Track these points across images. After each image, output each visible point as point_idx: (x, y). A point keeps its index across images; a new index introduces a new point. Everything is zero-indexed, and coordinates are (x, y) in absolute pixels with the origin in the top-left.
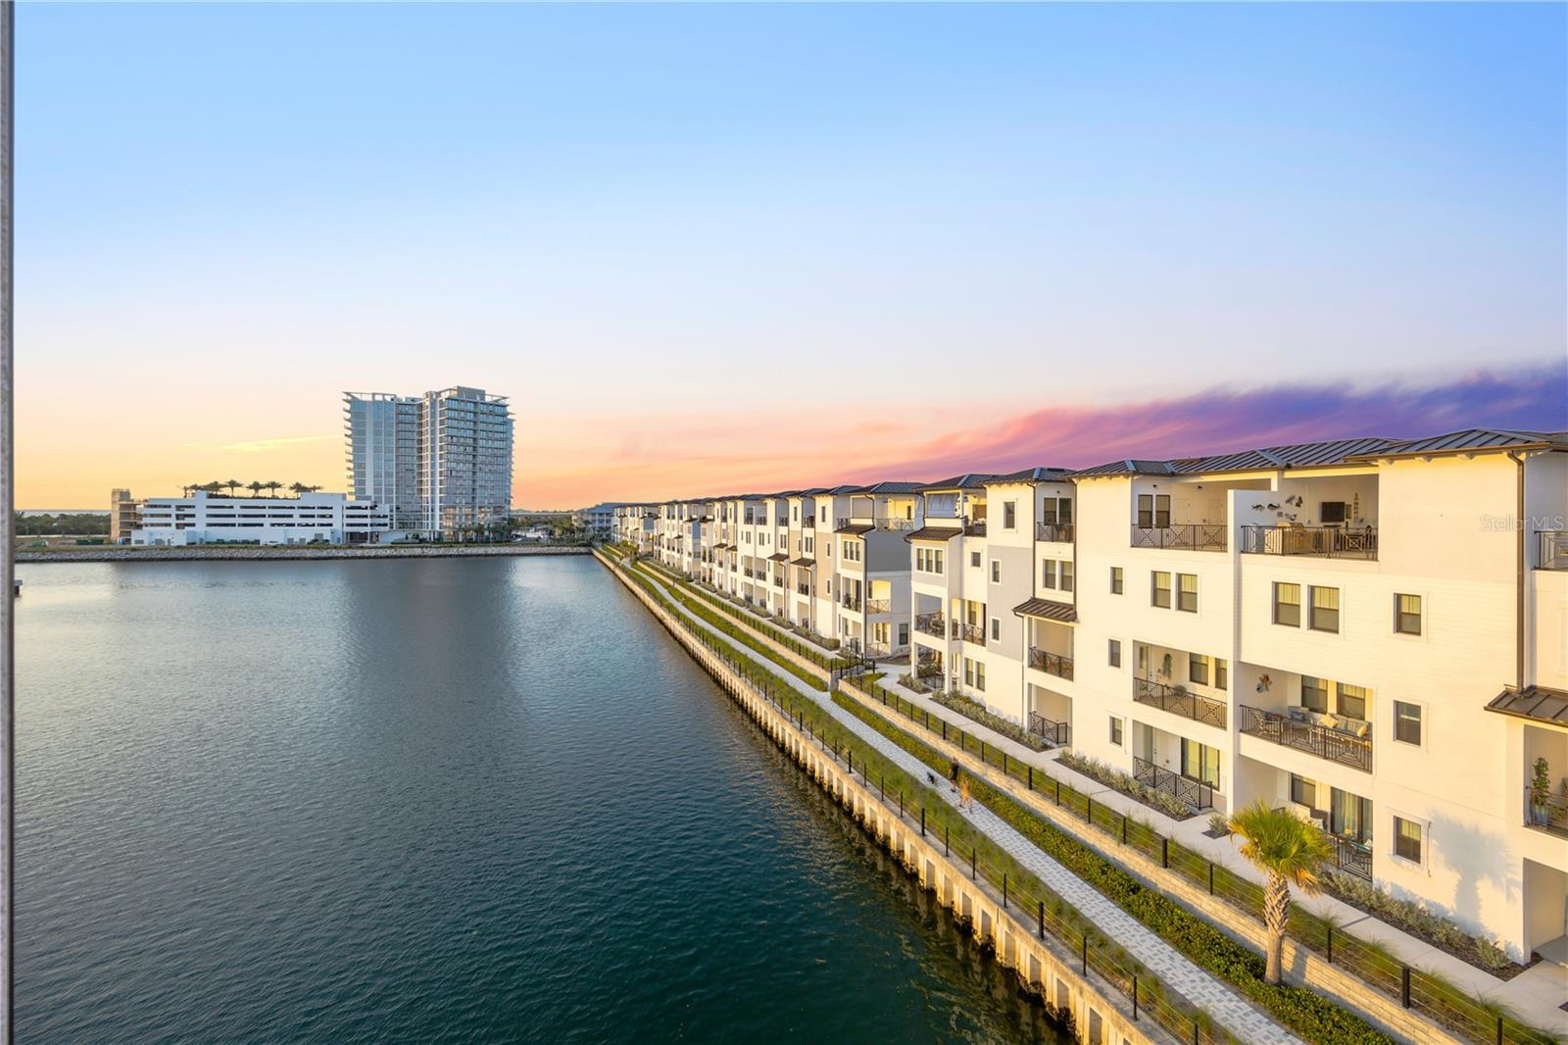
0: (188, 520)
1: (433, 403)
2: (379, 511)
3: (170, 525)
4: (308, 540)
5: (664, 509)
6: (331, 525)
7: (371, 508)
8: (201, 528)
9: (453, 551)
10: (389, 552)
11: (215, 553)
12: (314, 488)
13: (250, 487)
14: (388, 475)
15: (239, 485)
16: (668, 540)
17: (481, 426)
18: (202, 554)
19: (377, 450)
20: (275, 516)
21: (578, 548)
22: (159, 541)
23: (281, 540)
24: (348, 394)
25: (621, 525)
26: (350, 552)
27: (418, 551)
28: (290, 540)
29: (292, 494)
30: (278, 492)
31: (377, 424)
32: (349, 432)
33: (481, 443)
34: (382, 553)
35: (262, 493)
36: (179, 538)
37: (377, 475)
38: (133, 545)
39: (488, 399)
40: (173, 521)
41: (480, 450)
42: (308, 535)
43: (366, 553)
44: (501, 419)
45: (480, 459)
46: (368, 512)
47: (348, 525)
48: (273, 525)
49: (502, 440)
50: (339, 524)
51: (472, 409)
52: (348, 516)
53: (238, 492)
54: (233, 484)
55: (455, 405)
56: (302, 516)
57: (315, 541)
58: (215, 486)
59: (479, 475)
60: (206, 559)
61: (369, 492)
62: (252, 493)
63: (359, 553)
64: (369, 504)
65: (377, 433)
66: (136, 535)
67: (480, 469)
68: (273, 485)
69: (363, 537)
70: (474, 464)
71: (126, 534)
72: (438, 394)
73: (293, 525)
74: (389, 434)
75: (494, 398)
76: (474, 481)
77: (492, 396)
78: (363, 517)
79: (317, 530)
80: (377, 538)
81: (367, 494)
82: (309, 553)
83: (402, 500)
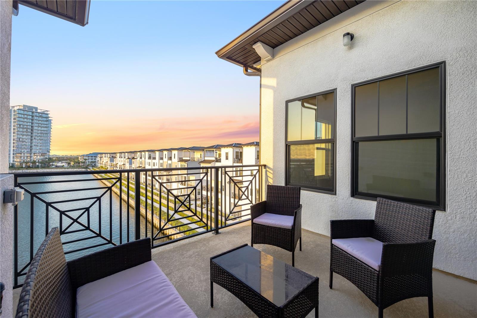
5: (118, 155)
16: (120, 165)
17: (35, 121)
25: (101, 160)
33: (35, 128)
39: (39, 111)
41: (35, 131)
44: (45, 119)
45: (34, 134)
49: (46, 127)
51: (31, 114)
55: (22, 112)
59: (34, 141)
67: (35, 138)
70: (31, 137)
75: (42, 111)
76: (31, 143)
77: (41, 110)
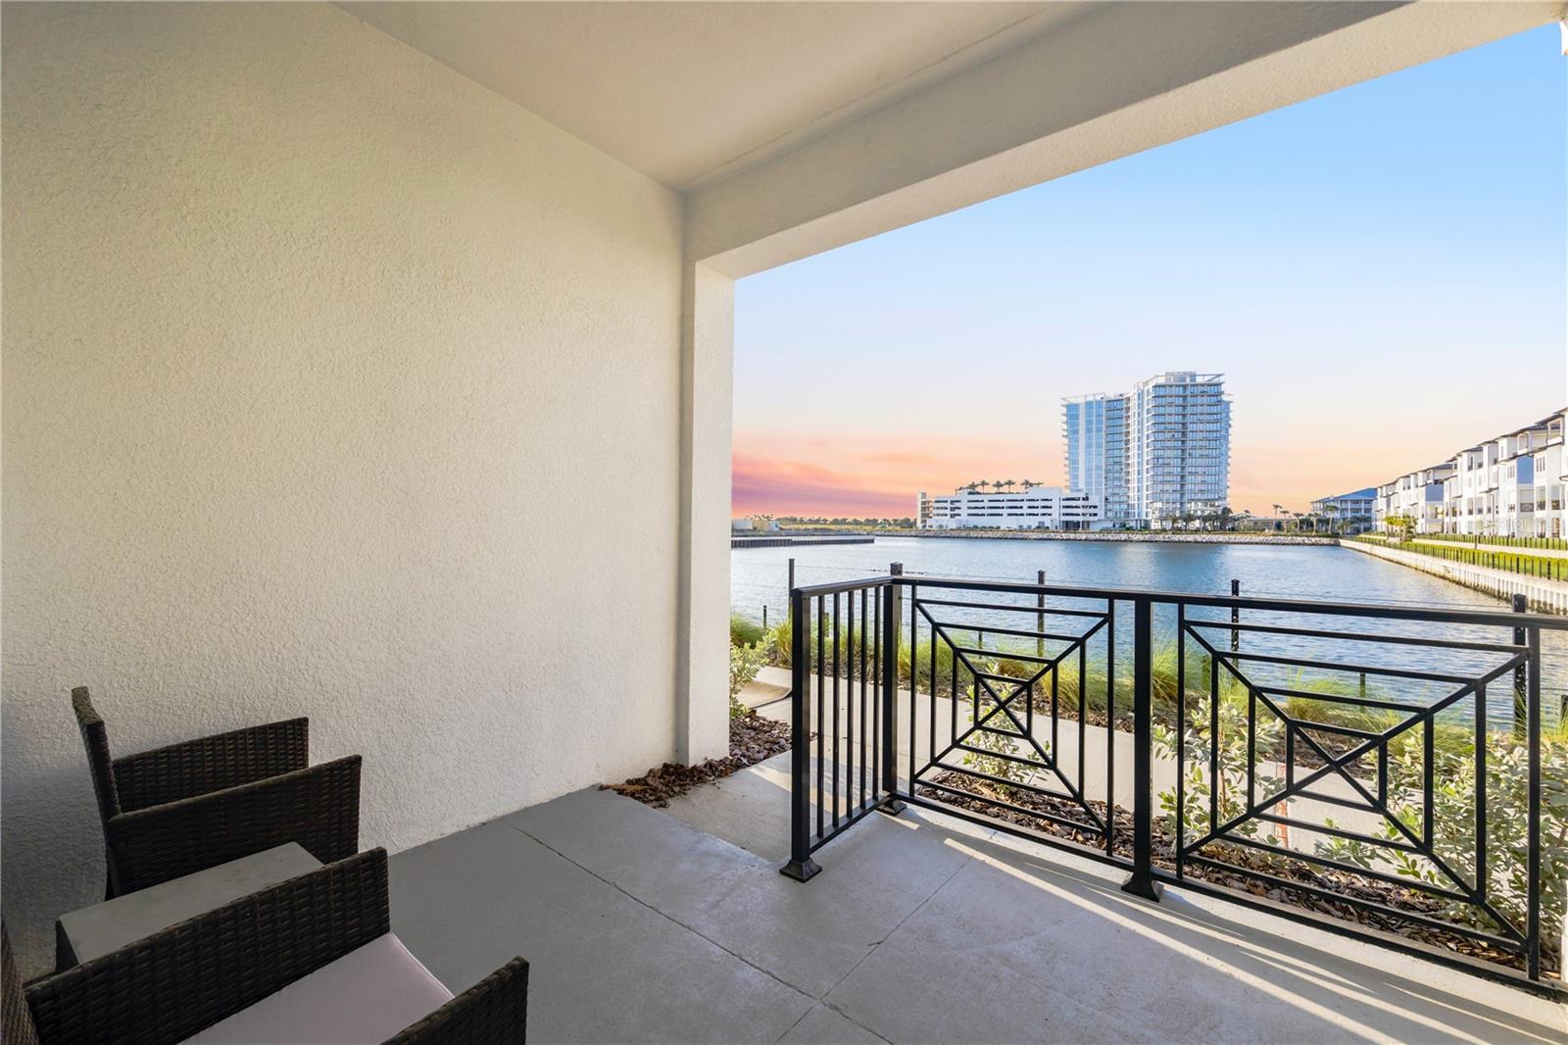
0: (957, 511)
1: (1140, 396)
2: (1089, 503)
3: (946, 515)
4: (1033, 527)
5: (1463, 461)
6: (1050, 515)
7: (1084, 499)
8: (965, 519)
9: (1160, 537)
10: (1097, 536)
11: (973, 534)
12: (1039, 484)
13: (995, 486)
14: (1098, 468)
15: (987, 484)
16: (1470, 500)
17: (1189, 410)
18: (964, 534)
19: (1089, 446)
20: (1010, 507)
21: (1318, 539)
22: (941, 526)
23: (1015, 526)
24: (1064, 399)
25: (1388, 506)
26: (1065, 536)
27: (1123, 537)
28: (1021, 527)
29: (1022, 489)
30: (1013, 489)
31: (1089, 422)
32: (1066, 433)
33: (1190, 427)
34: (1092, 537)
35: (1002, 490)
36: (952, 524)
37: (1088, 470)
38: (927, 528)
39: (1199, 380)
40: (948, 512)
41: (1190, 435)
42: (1034, 522)
43: (1078, 536)
44: (1214, 400)
45: (1189, 444)
46: (1080, 503)
47: (1064, 514)
48: (1010, 515)
49: (1216, 422)
50: (1056, 516)
51: (1181, 393)
52: (1064, 507)
53: (987, 489)
54: (984, 484)
55: (1162, 392)
56: (1030, 507)
57: (1039, 527)
58: (973, 486)
59: (1189, 461)
60: (966, 538)
61: (1082, 486)
62: (995, 490)
63: (1072, 536)
64: (1083, 495)
65: (1089, 431)
66: (929, 522)
67: (1190, 454)
68: (1010, 483)
69: (1076, 525)
70: (1183, 451)
71: (924, 521)
72: (1146, 384)
73: (1022, 515)
74: (1099, 430)
75: (1207, 378)
76: (1183, 468)
77: (1203, 375)
78: (1077, 507)
79: (1041, 518)
80: (1088, 526)
81: (1080, 487)
82: (1034, 535)
83: (1110, 491)
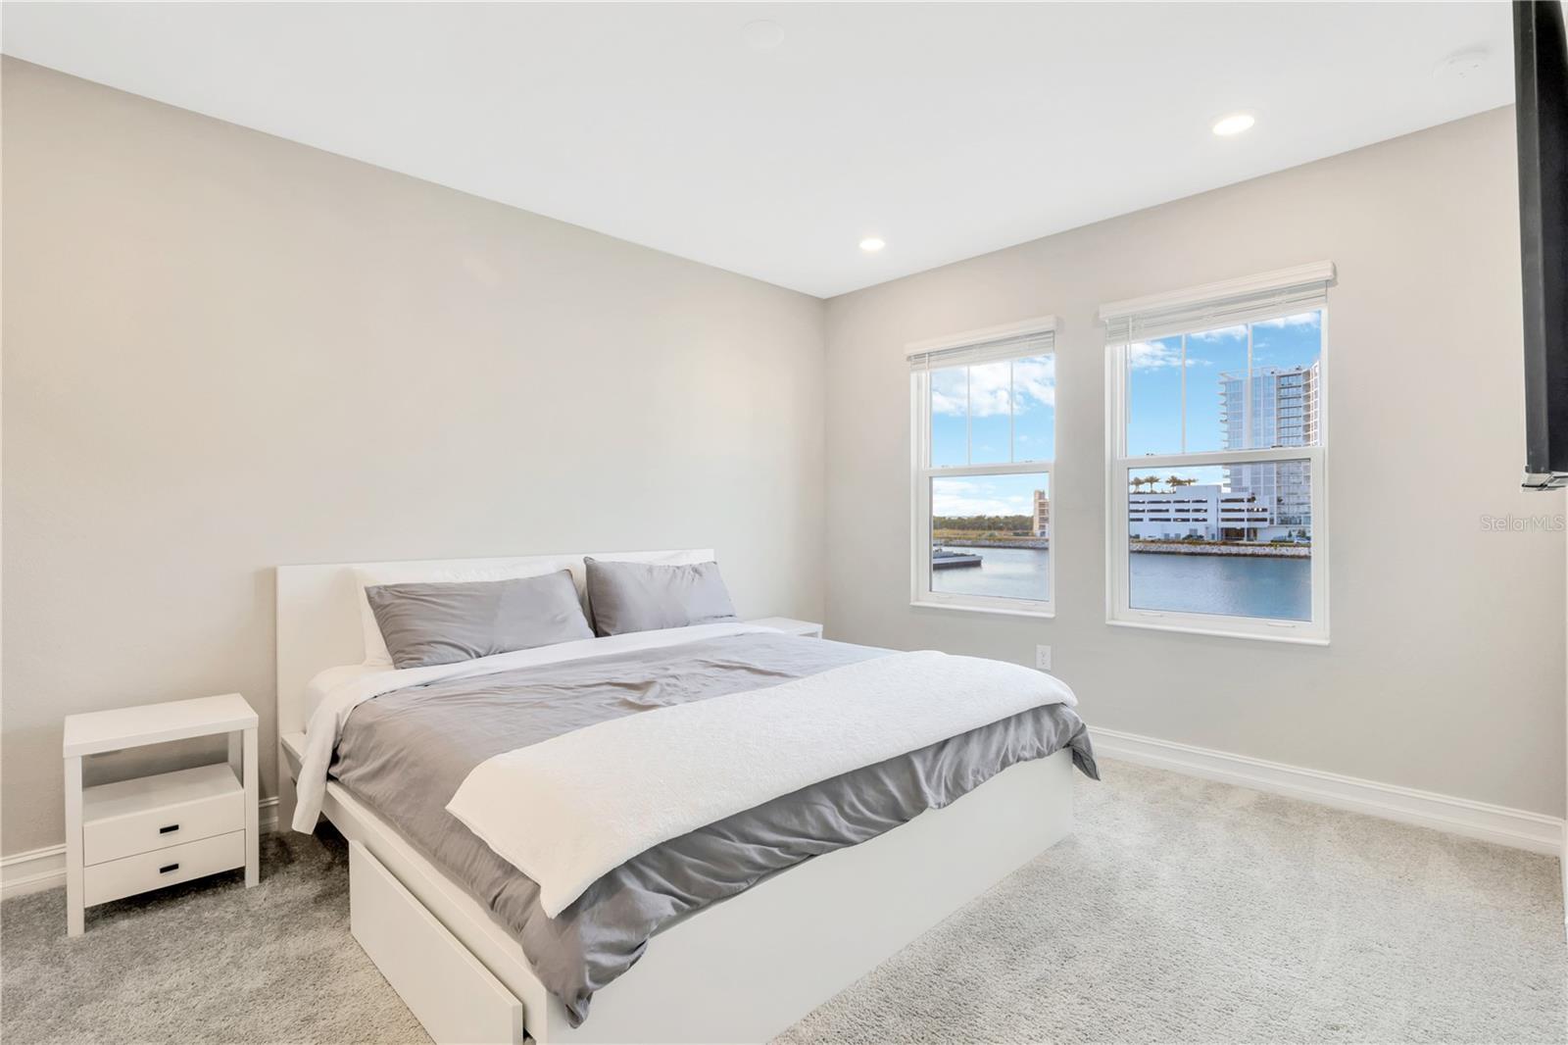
2: (1256, 505)
4: (1183, 536)
6: (1205, 520)
7: (1249, 501)
10: (1268, 550)
12: (1189, 481)
13: (1133, 484)
19: (1256, 433)
20: (1153, 511)
23: (1159, 536)
24: (1222, 375)
26: (1224, 549)
28: (1167, 535)
29: (1168, 488)
30: (1156, 487)
31: (1255, 404)
32: (1225, 417)
34: (1260, 551)
35: (1142, 488)
38: (1047, 537)
42: (1183, 530)
43: (1242, 550)
46: (1245, 506)
47: (1223, 520)
48: (1152, 520)
50: (1213, 522)
52: (1223, 510)
56: (1178, 511)
57: (1190, 536)
61: (1246, 482)
62: (1134, 488)
63: (1234, 550)
64: (1245, 496)
65: (1255, 414)
68: (1152, 480)
69: (1239, 533)
71: (1041, 528)
73: (1169, 520)
74: (1269, 413)
78: (1240, 510)
79: (1192, 525)
80: (1255, 534)
81: (1244, 485)
82: (1184, 548)
83: (1284, 490)
